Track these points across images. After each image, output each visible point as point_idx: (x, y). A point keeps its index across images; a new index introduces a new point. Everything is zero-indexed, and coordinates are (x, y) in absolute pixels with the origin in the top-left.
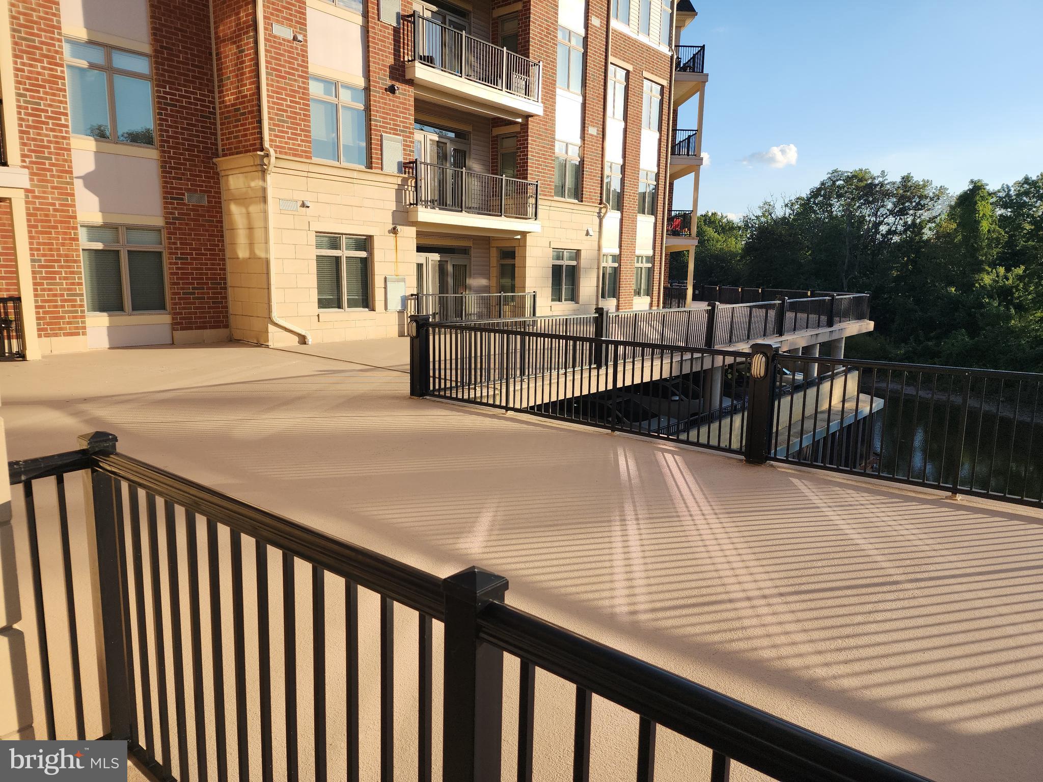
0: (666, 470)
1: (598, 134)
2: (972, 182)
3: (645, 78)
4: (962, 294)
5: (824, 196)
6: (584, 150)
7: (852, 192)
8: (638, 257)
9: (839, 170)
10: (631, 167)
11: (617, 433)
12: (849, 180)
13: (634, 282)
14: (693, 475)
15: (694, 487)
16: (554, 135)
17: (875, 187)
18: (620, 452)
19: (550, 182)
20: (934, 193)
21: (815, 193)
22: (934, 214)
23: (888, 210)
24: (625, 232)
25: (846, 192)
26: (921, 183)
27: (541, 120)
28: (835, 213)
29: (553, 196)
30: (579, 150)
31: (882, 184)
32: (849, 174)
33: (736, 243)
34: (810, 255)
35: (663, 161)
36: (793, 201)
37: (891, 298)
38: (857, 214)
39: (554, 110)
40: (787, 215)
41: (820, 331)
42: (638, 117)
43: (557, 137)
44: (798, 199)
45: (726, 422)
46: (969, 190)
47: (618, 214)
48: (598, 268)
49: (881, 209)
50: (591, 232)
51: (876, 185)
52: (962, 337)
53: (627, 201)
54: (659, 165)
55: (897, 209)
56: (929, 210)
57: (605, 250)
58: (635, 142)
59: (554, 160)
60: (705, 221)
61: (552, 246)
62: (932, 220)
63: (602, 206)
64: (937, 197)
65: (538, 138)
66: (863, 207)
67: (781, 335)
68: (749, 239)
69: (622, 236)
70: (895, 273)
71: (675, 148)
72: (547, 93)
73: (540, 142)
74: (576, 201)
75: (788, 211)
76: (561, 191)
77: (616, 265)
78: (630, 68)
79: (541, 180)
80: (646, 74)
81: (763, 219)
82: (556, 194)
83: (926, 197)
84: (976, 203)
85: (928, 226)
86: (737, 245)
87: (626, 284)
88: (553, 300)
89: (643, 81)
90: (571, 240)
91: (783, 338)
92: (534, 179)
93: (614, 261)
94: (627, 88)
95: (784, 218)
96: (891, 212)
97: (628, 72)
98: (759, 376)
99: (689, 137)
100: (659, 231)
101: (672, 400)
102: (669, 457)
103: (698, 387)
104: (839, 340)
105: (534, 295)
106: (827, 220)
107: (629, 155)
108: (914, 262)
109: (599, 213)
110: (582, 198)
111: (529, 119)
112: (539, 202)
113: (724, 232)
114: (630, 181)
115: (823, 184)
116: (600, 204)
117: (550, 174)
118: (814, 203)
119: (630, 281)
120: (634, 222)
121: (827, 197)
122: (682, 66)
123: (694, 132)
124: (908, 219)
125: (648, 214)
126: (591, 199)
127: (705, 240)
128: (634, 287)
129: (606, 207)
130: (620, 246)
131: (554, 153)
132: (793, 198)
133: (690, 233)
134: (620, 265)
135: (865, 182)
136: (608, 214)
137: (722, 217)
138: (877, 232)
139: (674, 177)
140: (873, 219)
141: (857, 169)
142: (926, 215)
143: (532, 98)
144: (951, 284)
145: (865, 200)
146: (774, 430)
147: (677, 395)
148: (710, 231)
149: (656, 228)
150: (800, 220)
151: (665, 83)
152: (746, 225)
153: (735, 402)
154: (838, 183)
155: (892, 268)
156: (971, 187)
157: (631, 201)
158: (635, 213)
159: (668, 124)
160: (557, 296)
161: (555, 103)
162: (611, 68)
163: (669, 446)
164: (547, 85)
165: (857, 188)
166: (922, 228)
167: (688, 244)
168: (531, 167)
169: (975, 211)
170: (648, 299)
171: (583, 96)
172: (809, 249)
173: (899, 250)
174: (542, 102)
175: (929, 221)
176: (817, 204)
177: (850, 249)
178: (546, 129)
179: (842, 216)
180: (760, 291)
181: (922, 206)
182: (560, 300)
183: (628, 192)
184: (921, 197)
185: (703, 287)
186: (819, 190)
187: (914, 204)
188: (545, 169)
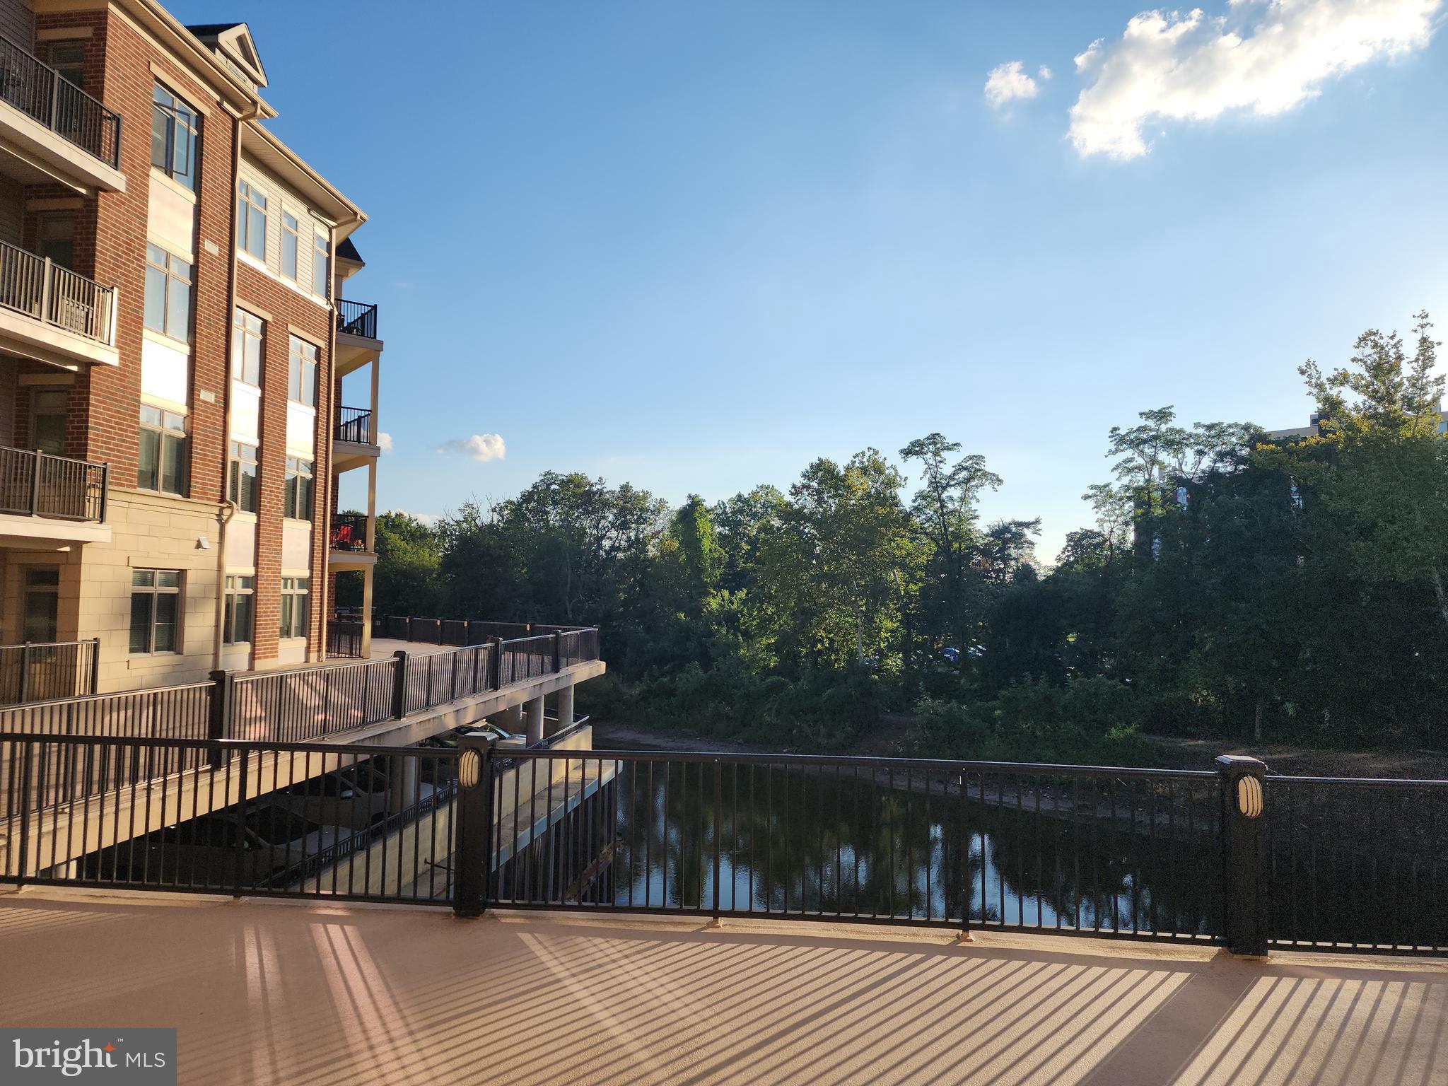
0: (330, 961)
1: (216, 401)
2: (690, 496)
3: (292, 334)
4: (692, 619)
5: (538, 501)
6: (192, 423)
7: (569, 499)
8: (286, 579)
9: (553, 472)
10: (273, 451)
11: (245, 899)
12: (565, 484)
13: (280, 615)
14: (375, 960)
15: (376, 985)
16: (139, 396)
17: (594, 495)
18: (250, 938)
19: (131, 465)
20: (654, 506)
21: (527, 497)
22: (656, 529)
23: (610, 522)
24: (265, 543)
25: (563, 499)
26: (641, 494)
27: (113, 372)
28: (551, 522)
29: (135, 487)
30: (184, 422)
31: (600, 493)
32: (564, 478)
33: (430, 555)
34: (526, 573)
35: (322, 446)
36: (502, 505)
37: (620, 625)
38: (577, 525)
39: (138, 360)
40: (495, 522)
41: (545, 679)
42: (282, 384)
43: (144, 398)
44: (507, 502)
45: (426, 822)
46: (688, 505)
47: (252, 518)
48: (218, 598)
49: (603, 521)
50: (205, 544)
51: (595, 493)
52: (696, 672)
53: (266, 498)
54: (315, 453)
55: (618, 522)
56: (651, 524)
57: (228, 570)
58: (278, 418)
59: (138, 434)
60: (386, 524)
61: (133, 563)
62: (655, 535)
63: (224, 505)
64: (657, 512)
65: (108, 398)
66: (582, 517)
67: (496, 688)
68: (448, 550)
69: (258, 548)
70: (622, 596)
71: (339, 432)
72: (126, 333)
73: (111, 405)
74: (179, 497)
75: (496, 517)
76: (150, 479)
77: (250, 591)
78: (269, 317)
79: (112, 461)
80: (291, 328)
81: (464, 525)
82: (142, 484)
83: (647, 511)
84: (695, 520)
85: (651, 543)
86: (432, 558)
87: (266, 620)
88: (132, 651)
89: (288, 337)
90: (165, 557)
91: (499, 693)
92: (100, 459)
93: (245, 586)
94: (263, 344)
95: (491, 525)
96: (613, 525)
97: (265, 323)
98: (470, 784)
99: (360, 418)
100: (318, 543)
101: (342, 799)
102: (334, 930)
103: (383, 771)
104: (568, 688)
105: (95, 645)
106: (543, 531)
107: (269, 434)
108: (642, 585)
109: (220, 515)
110: (189, 491)
111: (92, 368)
112: (109, 495)
113: (413, 540)
114: (271, 471)
115: (535, 487)
116: (221, 502)
117: (130, 454)
118: (527, 508)
119: (273, 616)
120: (279, 529)
121: (542, 503)
122: (345, 325)
123: (367, 413)
124: (631, 534)
125: (301, 518)
126: (206, 494)
127: (387, 550)
128: (279, 624)
129: (231, 507)
130: (256, 564)
131: (138, 423)
132: (502, 501)
133: (365, 546)
134: (256, 592)
135: (582, 489)
136: (235, 517)
137: (410, 519)
138: (600, 547)
139: (338, 469)
140: (595, 532)
141: (573, 473)
142: (649, 530)
143: (98, 338)
144: (679, 609)
145: (584, 510)
146: (496, 821)
147: (350, 789)
148: (394, 538)
149: (313, 539)
150: (512, 529)
151: (322, 344)
152: (444, 532)
153: (438, 790)
154: (553, 487)
155: (619, 591)
156: (689, 502)
157: (273, 499)
158: (280, 516)
159: (329, 398)
160: (140, 643)
161: (141, 350)
162: (237, 313)
163: (335, 909)
164: (127, 323)
165: (574, 495)
166: (646, 545)
167: (363, 562)
168: (94, 440)
169: (695, 529)
170: (303, 641)
171: (190, 345)
172: (524, 565)
173: (625, 569)
174: (118, 347)
175: (652, 537)
176: (530, 511)
177: (571, 567)
178: (124, 387)
179: (561, 527)
180: (466, 625)
181: (644, 520)
182: (146, 649)
183: (268, 486)
184: (642, 510)
185: (387, 618)
186: (531, 494)
187: (635, 517)
188: (121, 446)
